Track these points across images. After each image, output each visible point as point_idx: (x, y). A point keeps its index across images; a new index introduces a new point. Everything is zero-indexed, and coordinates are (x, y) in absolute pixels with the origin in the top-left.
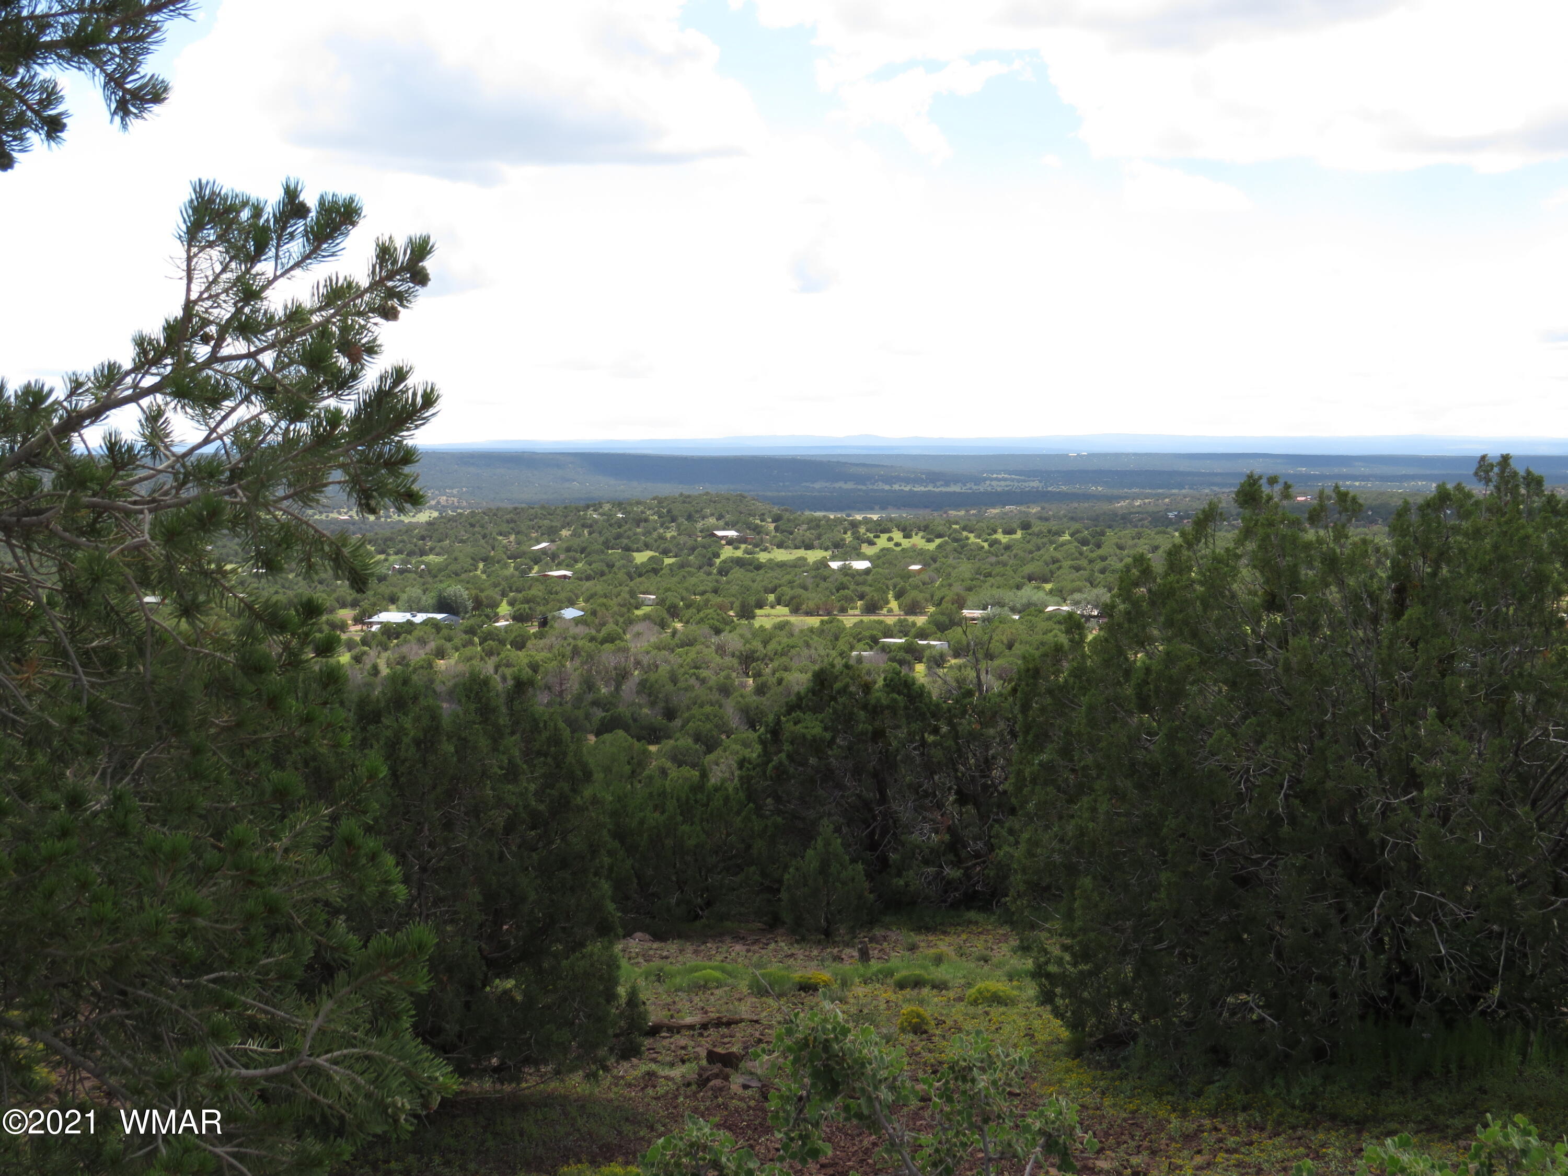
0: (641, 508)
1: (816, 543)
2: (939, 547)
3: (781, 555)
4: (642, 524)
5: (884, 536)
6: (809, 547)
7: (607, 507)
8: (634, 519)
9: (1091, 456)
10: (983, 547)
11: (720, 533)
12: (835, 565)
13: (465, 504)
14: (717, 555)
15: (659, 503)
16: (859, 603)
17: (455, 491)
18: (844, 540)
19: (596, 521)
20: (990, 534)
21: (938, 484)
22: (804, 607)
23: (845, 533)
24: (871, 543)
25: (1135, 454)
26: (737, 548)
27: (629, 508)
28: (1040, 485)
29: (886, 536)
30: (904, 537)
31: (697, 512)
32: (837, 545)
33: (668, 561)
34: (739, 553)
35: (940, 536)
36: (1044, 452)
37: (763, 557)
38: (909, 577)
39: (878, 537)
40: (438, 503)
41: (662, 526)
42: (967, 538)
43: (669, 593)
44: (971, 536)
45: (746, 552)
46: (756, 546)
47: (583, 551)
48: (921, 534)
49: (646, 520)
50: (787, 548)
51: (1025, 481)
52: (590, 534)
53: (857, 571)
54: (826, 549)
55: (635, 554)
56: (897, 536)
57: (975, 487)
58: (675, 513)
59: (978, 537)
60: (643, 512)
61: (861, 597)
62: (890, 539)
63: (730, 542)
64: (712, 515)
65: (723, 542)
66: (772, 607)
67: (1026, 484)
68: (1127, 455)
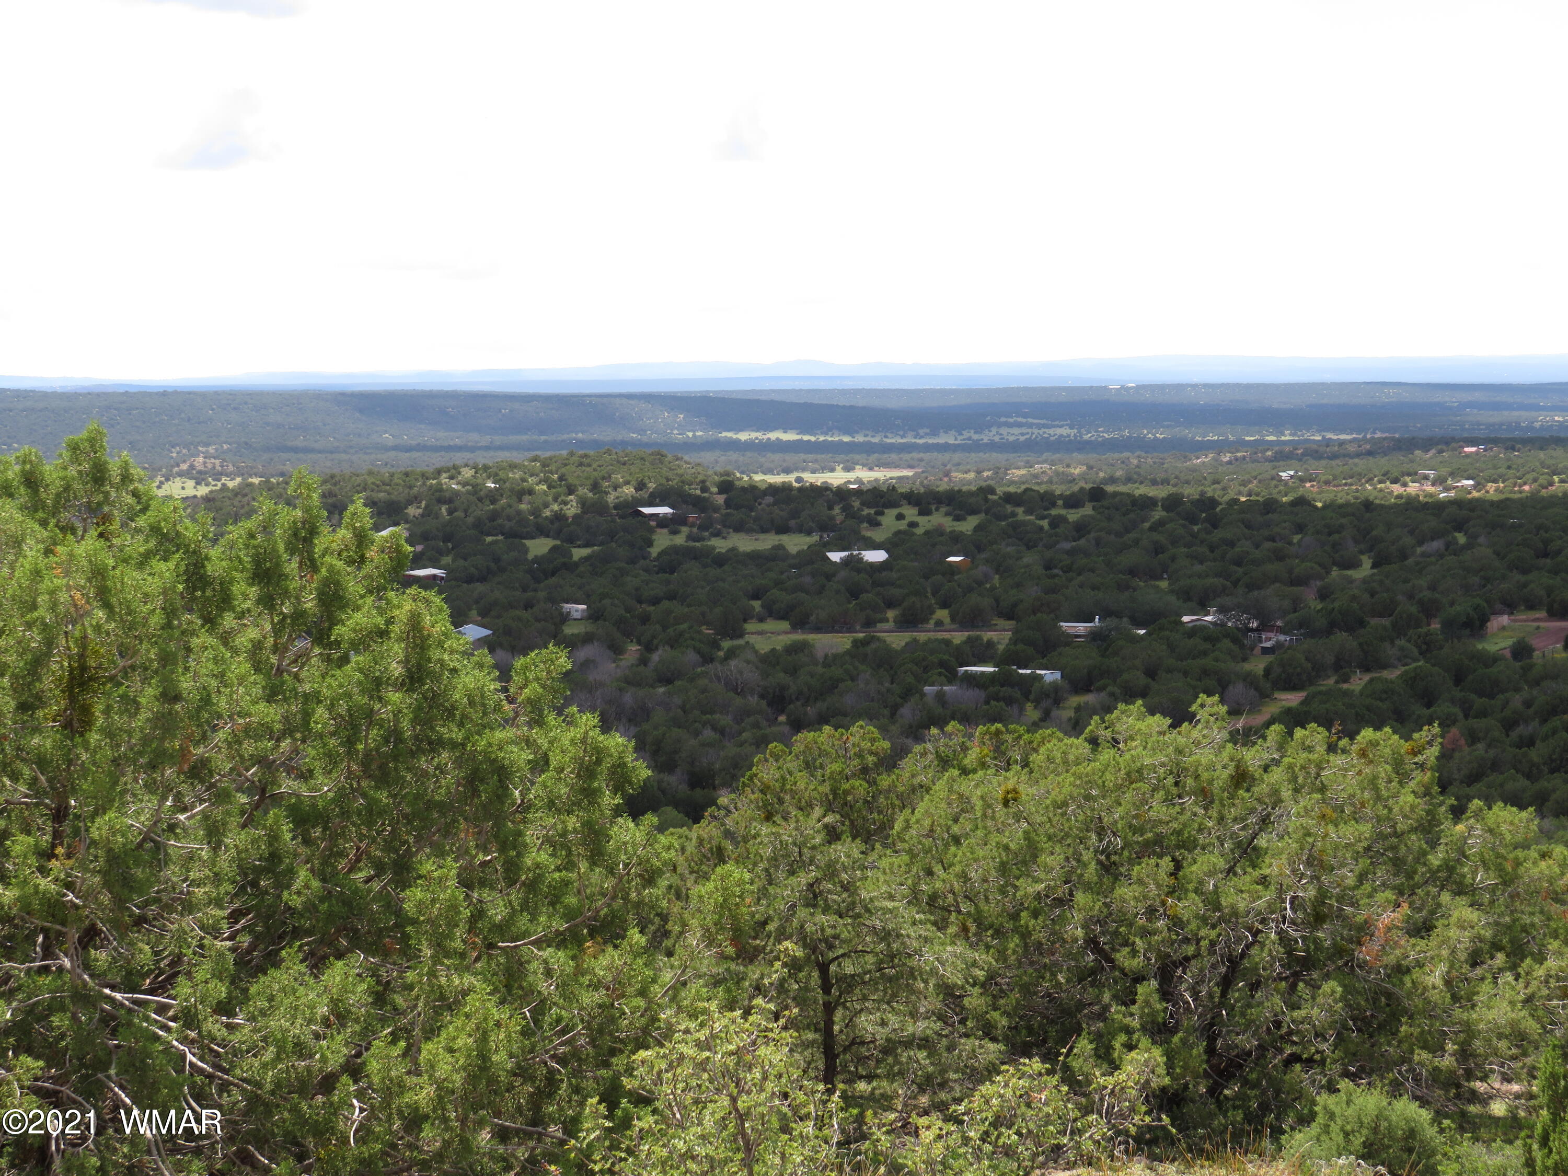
0: (518, 475)
1: (792, 523)
2: (978, 528)
3: (745, 543)
4: (527, 498)
5: (891, 513)
6: (783, 529)
7: (467, 473)
8: (512, 490)
9: (1139, 388)
10: (1041, 528)
11: (647, 510)
12: (835, 557)
13: (231, 468)
14: (650, 544)
15: (544, 465)
16: (891, 614)
17: (211, 449)
18: (832, 518)
19: (457, 493)
20: (1047, 509)
21: (921, 432)
22: (813, 618)
23: (831, 508)
24: (874, 523)
25: (1206, 386)
26: (675, 532)
27: (502, 475)
28: (1073, 432)
29: (895, 512)
30: (921, 513)
31: (603, 478)
32: (823, 527)
33: (578, 553)
34: (680, 540)
35: (973, 512)
36: (1070, 383)
37: (720, 545)
38: (953, 573)
39: (882, 514)
40: (192, 467)
41: (555, 499)
42: (1014, 515)
43: (607, 602)
44: (1020, 510)
45: (690, 537)
46: (702, 528)
47: (446, 539)
48: (943, 509)
49: (531, 492)
50: (749, 531)
51: (1045, 426)
52: (450, 512)
53: (872, 565)
54: (809, 533)
55: (528, 543)
56: (911, 513)
57: (976, 437)
58: (571, 480)
59: (1029, 512)
60: (524, 480)
61: (890, 605)
62: (900, 517)
63: (662, 522)
64: (627, 483)
65: (653, 523)
66: (761, 620)
67: (1051, 431)
68: (1194, 386)
